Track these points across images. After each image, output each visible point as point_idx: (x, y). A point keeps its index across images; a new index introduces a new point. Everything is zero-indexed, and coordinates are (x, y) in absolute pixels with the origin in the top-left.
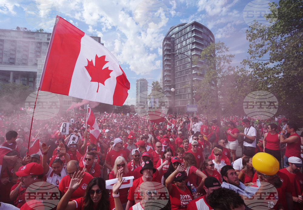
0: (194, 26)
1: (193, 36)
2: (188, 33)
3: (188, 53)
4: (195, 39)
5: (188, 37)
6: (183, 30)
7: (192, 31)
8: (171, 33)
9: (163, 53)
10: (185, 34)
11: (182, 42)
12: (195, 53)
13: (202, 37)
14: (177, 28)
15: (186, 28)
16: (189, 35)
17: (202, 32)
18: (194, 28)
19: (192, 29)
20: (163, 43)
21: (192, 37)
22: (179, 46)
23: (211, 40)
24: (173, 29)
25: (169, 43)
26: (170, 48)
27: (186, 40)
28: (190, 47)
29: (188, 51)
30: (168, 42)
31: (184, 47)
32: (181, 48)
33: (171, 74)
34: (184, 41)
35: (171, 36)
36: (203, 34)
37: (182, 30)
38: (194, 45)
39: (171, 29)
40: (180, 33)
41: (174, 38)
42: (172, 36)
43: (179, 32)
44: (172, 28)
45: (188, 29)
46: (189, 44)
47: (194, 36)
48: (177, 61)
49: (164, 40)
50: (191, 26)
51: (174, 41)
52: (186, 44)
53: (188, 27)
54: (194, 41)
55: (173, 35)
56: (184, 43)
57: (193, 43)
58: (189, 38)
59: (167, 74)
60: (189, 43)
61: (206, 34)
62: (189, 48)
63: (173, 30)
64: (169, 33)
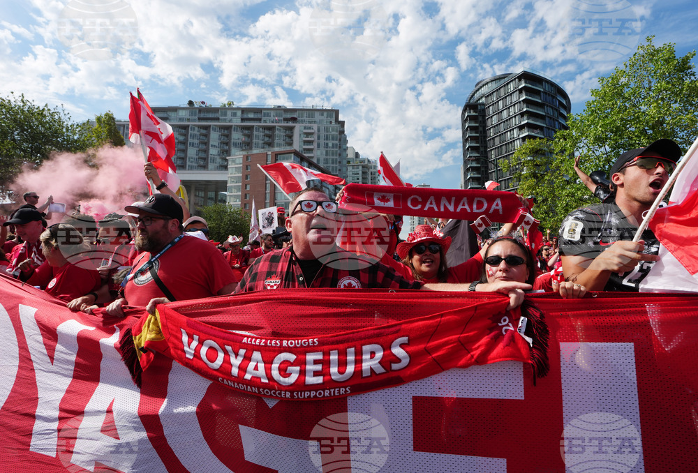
0: (523, 81)
1: (521, 99)
2: (511, 94)
3: (513, 134)
4: (525, 106)
5: (511, 103)
6: (502, 90)
7: (520, 91)
8: (477, 96)
9: (464, 134)
10: (506, 97)
11: (501, 112)
12: (527, 134)
13: (540, 101)
14: (490, 85)
15: (507, 84)
16: (515, 98)
17: (540, 91)
18: (523, 85)
19: (520, 87)
20: (463, 114)
21: (520, 102)
22: (495, 120)
23: (561, 103)
24: (481, 87)
25: (474, 114)
26: (477, 125)
27: (509, 108)
28: (516, 121)
29: (513, 129)
30: (472, 113)
31: (504, 122)
32: (499, 124)
33: (479, 176)
34: (505, 111)
35: (477, 101)
36: (542, 94)
37: (500, 89)
38: (525, 117)
39: (478, 87)
40: (495, 94)
41: (483, 104)
42: (479, 100)
43: (493, 93)
44: (480, 85)
45: (511, 87)
46: (515, 116)
47: (523, 101)
48: (491, 150)
49: (465, 110)
50: (517, 80)
51: (484, 111)
52: (509, 116)
53: (512, 84)
54: (525, 110)
55: (482, 97)
56: (505, 114)
57: (522, 115)
58: (514, 105)
59: (472, 175)
60: (515, 113)
61: (549, 94)
62: (515, 125)
63: (482, 89)
64: (474, 95)
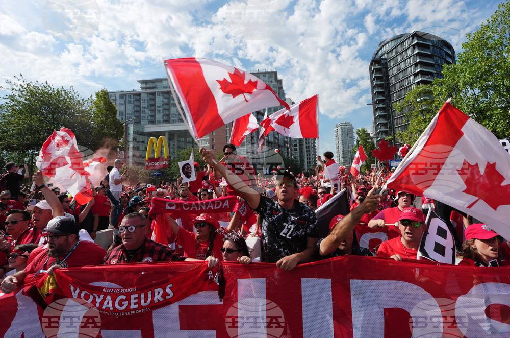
0: (415, 39)
1: (414, 53)
2: (406, 50)
3: (410, 80)
4: (418, 58)
5: (407, 57)
6: (399, 47)
7: (414, 46)
8: (380, 53)
9: (372, 83)
10: (402, 52)
11: (400, 64)
12: (420, 79)
13: (430, 53)
14: (390, 44)
15: (403, 42)
16: (410, 52)
17: (430, 45)
18: (416, 42)
19: (413, 44)
20: (370, 68)
21: (414, 55)
22: (395, 71)
23: (447, 54)
24: (383, 46)
25: (379, 67)
26: (382, 75)
27: (405, 60)
28: (412, 70)
29: (409, 77)
30: (378, 67)
31: (402, 71)
32: (399, 73)
33: (386, 114)
34: (403, 63)
35: (381, 57)
36: (431, 47)
37: (397, 46)
38: (419, 67)
39: (381, 46)
40: (394, 50)
41: (385, 59)
42: (382, 56)
43: (392, 50)
44: (382, 44)
45: (407, 44)
46: (411, 67)
47: (416, 54)
48: (393, 94)
49: (371, 65)
50: (411, 38)
51: (386, 64)
52: (406, 66)
53: (407, 42)
54: (418, 61)
55: (384, 54)
56: (402, 66)
57: (416, 65)
58: (409, 58)
59: (380, 114)
60: (410, 64)
61: (437, 47)
62: (411, 73)
63: (384, 47)
64: (378, 52)
